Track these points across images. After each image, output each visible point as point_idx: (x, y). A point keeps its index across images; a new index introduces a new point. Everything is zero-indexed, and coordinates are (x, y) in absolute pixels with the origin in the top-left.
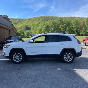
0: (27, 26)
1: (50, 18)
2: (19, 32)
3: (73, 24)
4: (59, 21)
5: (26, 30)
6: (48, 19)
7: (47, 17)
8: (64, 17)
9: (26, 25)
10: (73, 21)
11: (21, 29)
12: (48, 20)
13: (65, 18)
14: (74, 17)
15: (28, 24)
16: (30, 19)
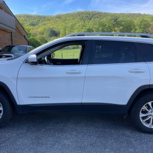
0: (54, 29)
1: (95, 16)
2: (39, 41)
3: (137, 28)
4: (112, 20)
5: (51, 37)
6: (90, 16)
7: (89, 14)
8: (121, 14)
9: (51, 27)
10: (137, 22)
11: (43, 34)
12: (90, 19)
13: (123, 15)
14: (139, 15)
15: (55, 26)
16: (59, 17)
